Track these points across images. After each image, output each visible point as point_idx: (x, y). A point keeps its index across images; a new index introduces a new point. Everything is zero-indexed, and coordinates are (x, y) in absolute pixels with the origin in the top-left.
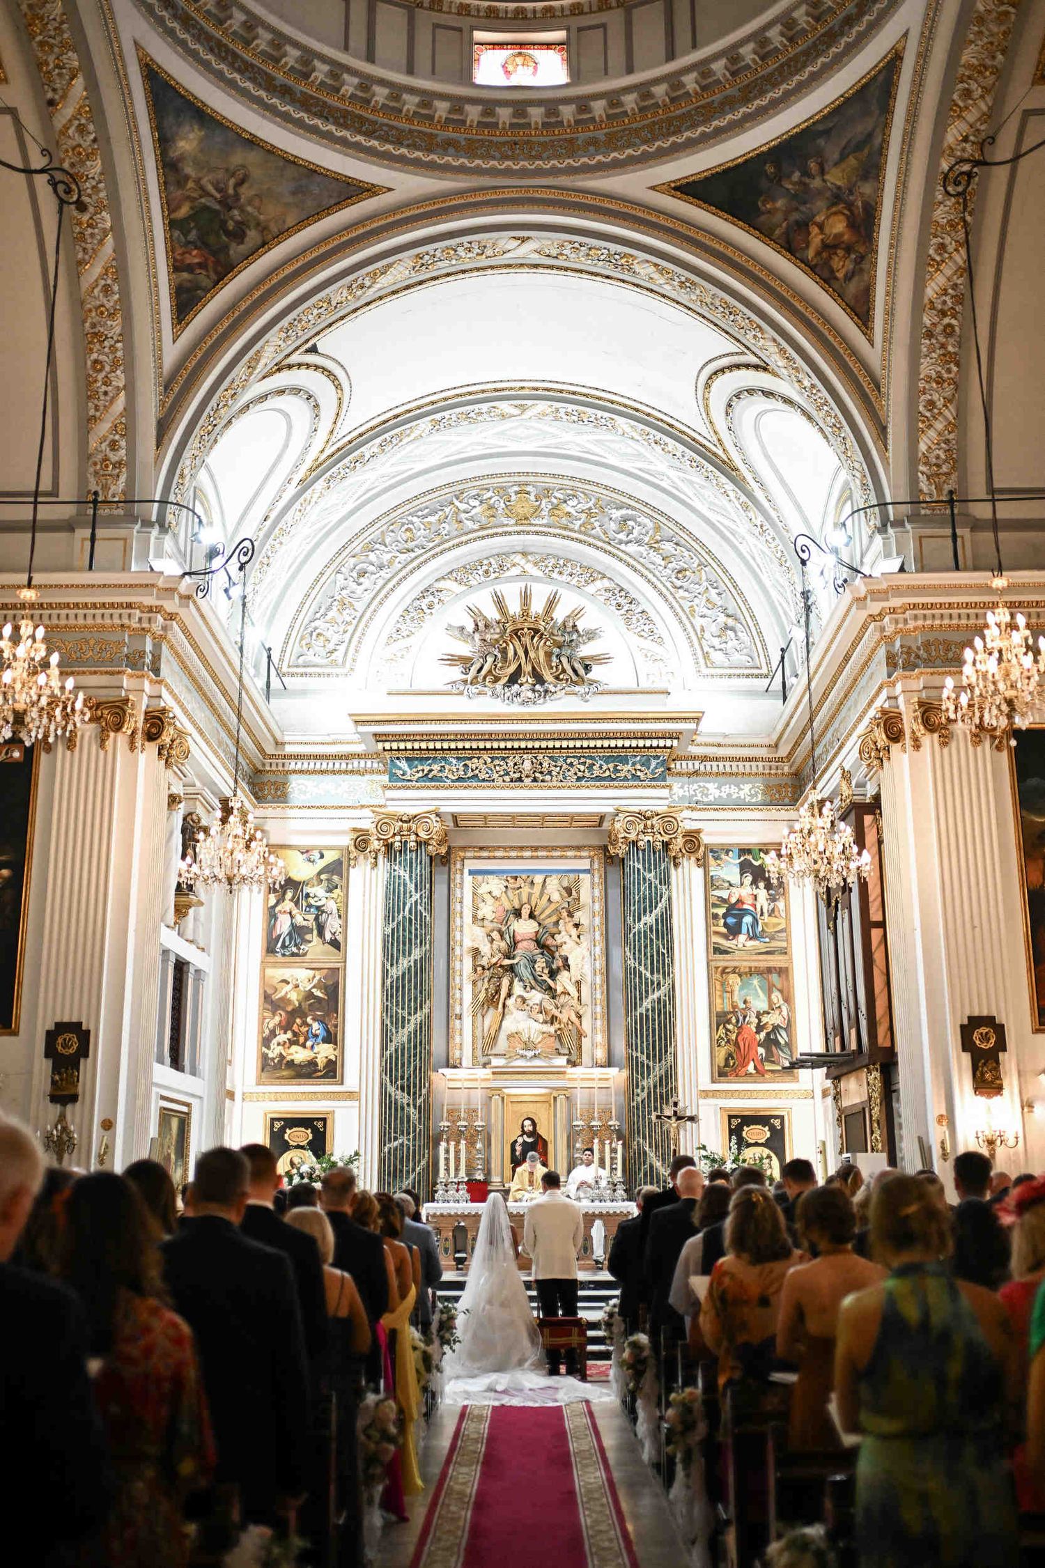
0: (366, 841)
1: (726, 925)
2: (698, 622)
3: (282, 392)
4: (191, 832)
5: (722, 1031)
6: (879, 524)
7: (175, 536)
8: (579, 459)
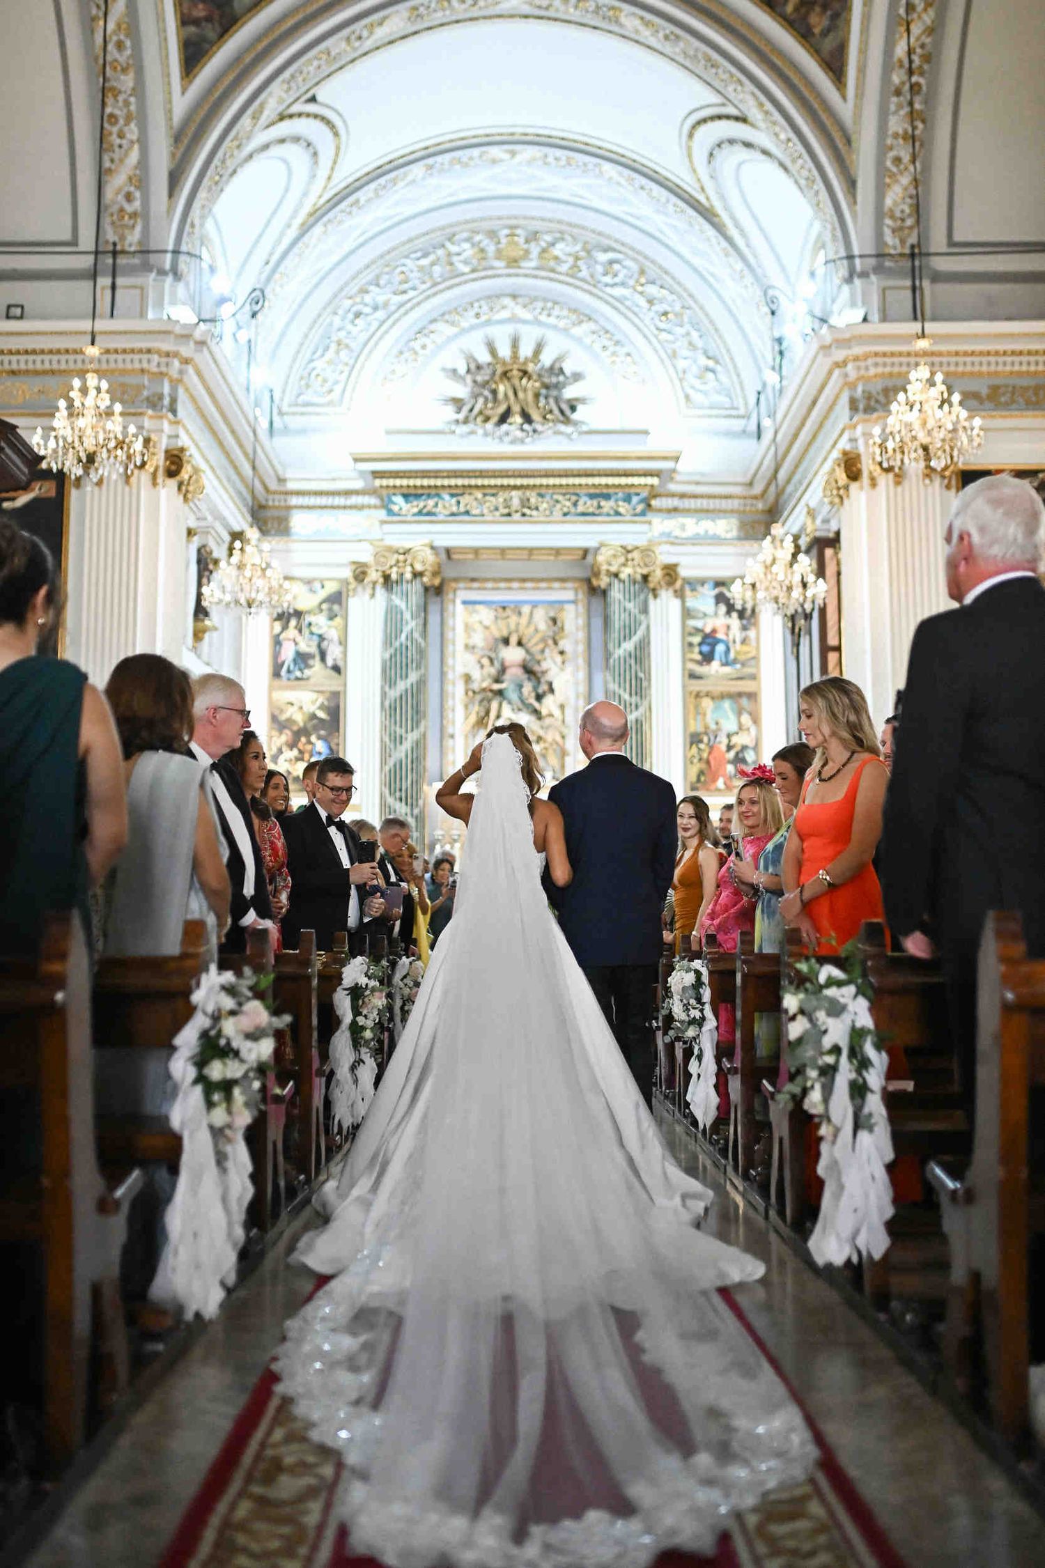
0: (364, 573)
1: (701, 653)
2: (681, 364)
3: (282, 141)
4: (205, 565)
5: (694, 748)
6: (847, 274)
7: (187, 284)
8: (568, 203)
